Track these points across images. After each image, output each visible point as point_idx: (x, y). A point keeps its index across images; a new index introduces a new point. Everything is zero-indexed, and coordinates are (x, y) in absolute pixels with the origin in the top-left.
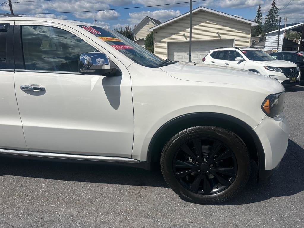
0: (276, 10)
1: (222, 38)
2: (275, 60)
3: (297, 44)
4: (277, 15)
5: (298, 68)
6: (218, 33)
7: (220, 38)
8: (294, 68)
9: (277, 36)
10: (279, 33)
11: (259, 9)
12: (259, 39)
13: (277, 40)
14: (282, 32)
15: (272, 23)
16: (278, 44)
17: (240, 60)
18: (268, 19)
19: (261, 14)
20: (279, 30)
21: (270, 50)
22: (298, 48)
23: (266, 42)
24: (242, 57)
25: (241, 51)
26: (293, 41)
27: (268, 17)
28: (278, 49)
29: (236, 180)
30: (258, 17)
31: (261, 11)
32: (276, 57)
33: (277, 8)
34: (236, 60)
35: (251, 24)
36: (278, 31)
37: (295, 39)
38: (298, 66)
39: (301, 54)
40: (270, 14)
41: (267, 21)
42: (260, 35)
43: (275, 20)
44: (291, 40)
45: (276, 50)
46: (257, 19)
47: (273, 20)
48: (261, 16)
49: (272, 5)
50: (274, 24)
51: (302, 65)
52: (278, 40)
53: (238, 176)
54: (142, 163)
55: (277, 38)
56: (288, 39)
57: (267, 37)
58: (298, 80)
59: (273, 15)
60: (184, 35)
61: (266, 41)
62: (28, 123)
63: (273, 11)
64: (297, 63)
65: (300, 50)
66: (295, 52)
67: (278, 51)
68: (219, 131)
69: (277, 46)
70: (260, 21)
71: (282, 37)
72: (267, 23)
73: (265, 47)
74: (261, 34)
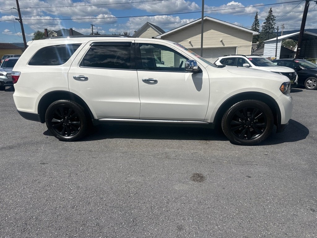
0: (272, 17)
1: (225, 46)
2: (277, 66)
3: (293, 52)
4: (273, 23)
5: (296, 73)
6: (222, 41)
7: (224, 45)
8: (292, 73)
9: (276, 44)
10: (277, 41)
11: (256, 16)
12: (257, 46)
13: (275, 47)
14: (280, 40)
15: (269, 31)
16: (276, 52)
17: (247, 66)
18: (265, 26)
19: (258, 21)
20: (277, 38)
21: (268, 57)
22: (294, 56)
23: (264, 50)
24: (249, 63)
25: (248, 58)
26: (289, 49)
27: (265, 24)
28: (276, 56)
29: (266, 130)
30: (256, 24)
31: (258, 18)
32: (276, 63)
33: (274, 16)
34: (244, 66)
35: (252, 33)
36: (275, 39)
37: (292, 47)
38: (296, 71)
39: (297, 61)
40: (267, 21)
41: (264, 29)
42: (258, 43)
43: (272, 27)
44: (287, 47)
45: (275, 57)
46: (254, 26)
47: (269, 27)
48: (258, 23)
49: (269, 13)
50: (271, 31)
51: (298, 71)
52: (277, 48)
53: (267, 127)
54: (210, 124)
55: (275, 45)
56: (284, 47)
57: (265, 45)
58: (295, 83)
59: (270, 23)
60: (190, 42)
61: (265, 48)
62: (144, 101)
63: (270, 19)
64: (294, 69)
65: (297, 58)
66: (292, 59)
67: (276, 59)
68: (257, 102)
69: (275, 53)
70: (258, 28)
71: (280, 44)
72: (265, 31)
73: (264, 55)
74: (258, 41)
